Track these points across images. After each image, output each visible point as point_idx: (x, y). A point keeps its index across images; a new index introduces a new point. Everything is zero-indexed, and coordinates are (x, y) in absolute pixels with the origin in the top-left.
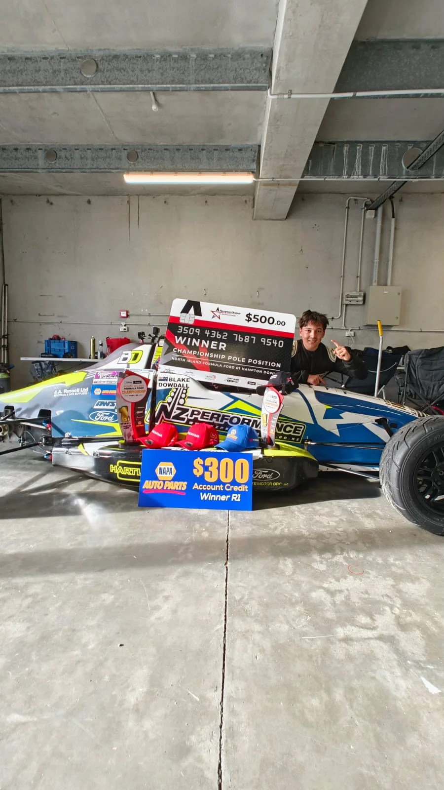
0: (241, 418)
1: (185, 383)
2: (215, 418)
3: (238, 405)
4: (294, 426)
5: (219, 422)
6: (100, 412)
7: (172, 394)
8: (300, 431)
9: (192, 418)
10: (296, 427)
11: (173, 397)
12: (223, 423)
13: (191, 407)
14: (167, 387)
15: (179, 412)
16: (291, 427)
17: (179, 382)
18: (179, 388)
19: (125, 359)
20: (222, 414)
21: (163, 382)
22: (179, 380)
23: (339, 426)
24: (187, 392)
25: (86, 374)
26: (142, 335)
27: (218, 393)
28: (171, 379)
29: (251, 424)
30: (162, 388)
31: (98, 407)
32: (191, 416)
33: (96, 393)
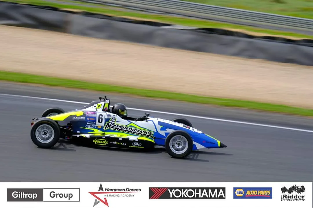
0: (133, 129)
1: (115, 117)
2: (124, 128)
3: (132, 124)
4: (150, 132)
5: (125, 130)
6: (89, 125)
7: (111, 120)
8: (152, 134)
9: (117, 128)
10: (150, 133)
11: (111, 121)
12: (127, 130)
13: (117, 124)
14: (110, 118)
15: (113, 126)
16: (149, 132)
17: (113, 117)
19: (95, 107)
20: (126, 127)
21: (108, 116)
22: (113, 115)
23: (165, 133)
24: (116, 120)
25: (83, 112)
26: (100, 98)
27: (126, 120)
28: (111, 115)
29: (135, 131)
30: (108, 118)
31: (89, 124)
32: (117, 127)
33: (88, 119)
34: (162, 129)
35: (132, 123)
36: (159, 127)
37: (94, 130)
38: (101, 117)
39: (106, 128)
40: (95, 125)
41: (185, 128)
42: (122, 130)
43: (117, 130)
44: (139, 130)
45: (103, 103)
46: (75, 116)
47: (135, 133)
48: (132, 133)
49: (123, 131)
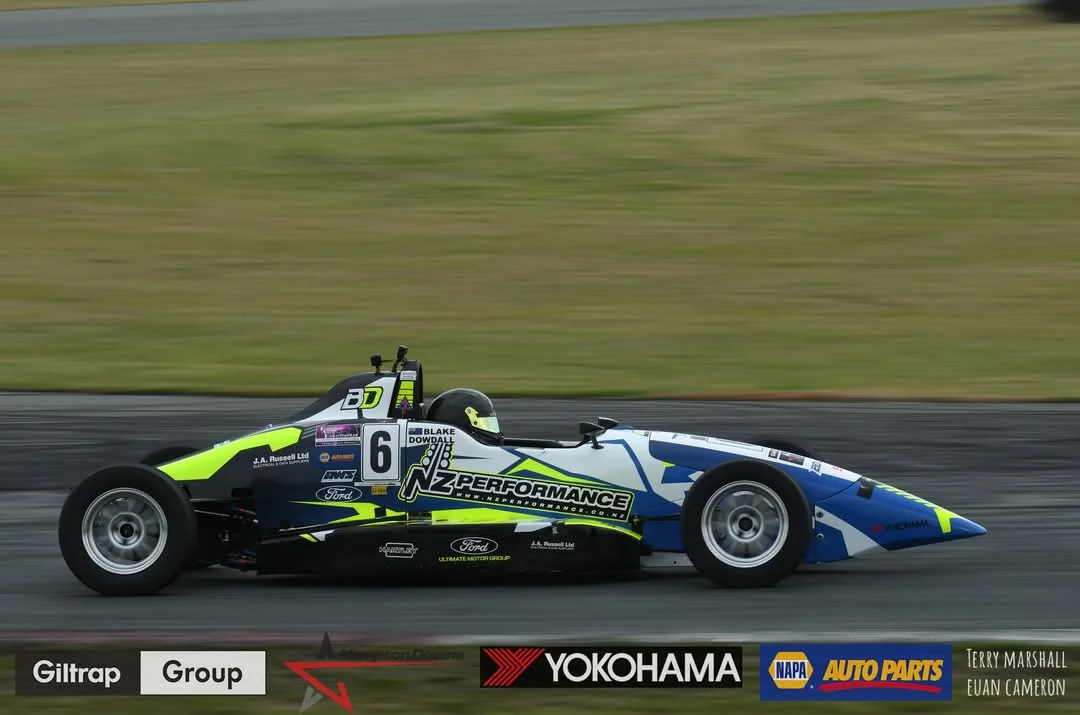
0: (533, 484)
2: (494, 486)
3: (528, 465)
4: (615, 495)
5: (500, 492)
6: (331, 488)
7: (430, 453)
8: (625, 502)
9: (461, 488)
10: (618, 497)
11: (431, 458)
12: (506, 493)
13: (459, 472)
14: (422, 443)
15: (440, 479)
16: (611, 497)
18: (440, 444)
19: (353, 402)
20: (504, 480)
21: (415, 436)
22: (439, 431)
24: (451, 449)
25: (300, 431)
26: (377, 361)
27: (498, 448)
28: (427, 431)
29: (547, 492)
30: (415, 444)
31: (328, 481)
32: (459, 484)
33: (323, 460)
34: (669, 477)
35: (529, 459)
36: (656, 468)
37: (357, 506)
38: (381, 442)
39: (408, 493)
40: (356, 484)
41: (778, 461)
42: (483, 496)
43: (463, 497)
44: (563, 490)
45: (388, 383)
46: (264, 451)
47: (547, 502)
48: (530, 505)
49: (490, 498)
